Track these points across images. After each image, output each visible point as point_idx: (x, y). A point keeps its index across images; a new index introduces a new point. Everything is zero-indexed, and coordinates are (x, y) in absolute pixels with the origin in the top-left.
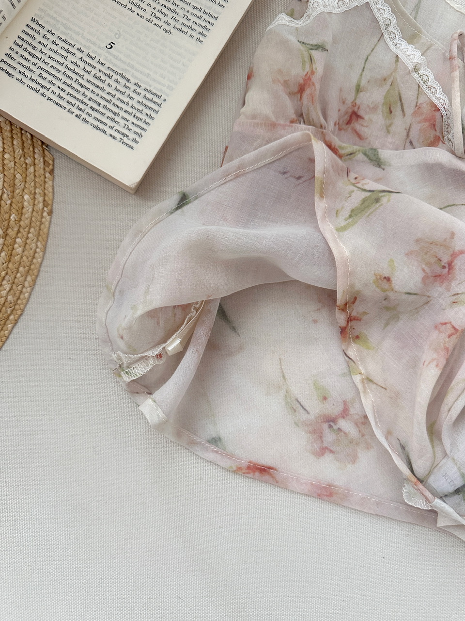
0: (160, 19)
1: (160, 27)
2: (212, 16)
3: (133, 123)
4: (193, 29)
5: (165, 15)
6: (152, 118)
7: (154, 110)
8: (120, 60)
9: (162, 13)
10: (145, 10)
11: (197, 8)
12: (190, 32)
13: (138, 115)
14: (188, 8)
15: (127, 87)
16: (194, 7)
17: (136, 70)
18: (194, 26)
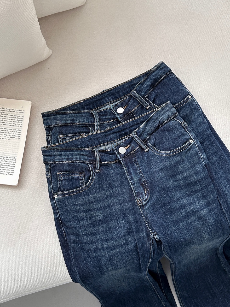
1: (6, 139)
2: (20, 130)
3: (10, 168)
4: (16, 136)
6: (15, 165)
7: (14, 162)
9: (6, 135)
10: (1, 136)
11: (14, 130)
13: (10, 165)
14: (12, 131)
15: (4, 159)
17: (5, 153)
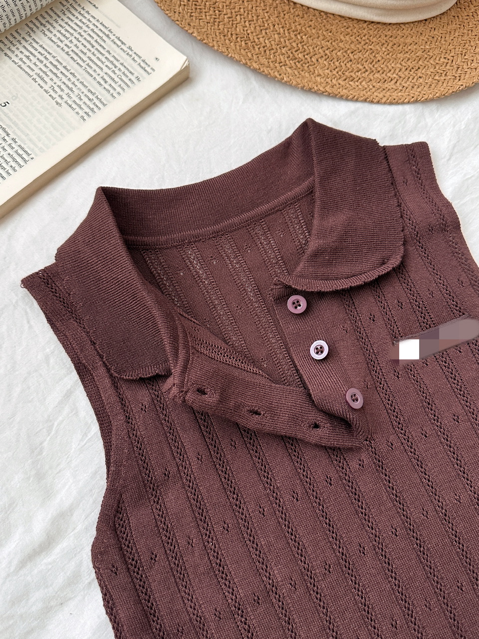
0: (56, 92)
1: (53, 98)
2: (101, 102)
4: (81, 108)
5: (62, 90)
6: (15, 170)
7: (19, 165)
8: (8, 117)
9: (60, 88)
10: (46, 83)
11: (91, 92)
12: (78, 109)
14: (84, 90)
15: (5, 140)
16: (89, 91)
17: (18, 129)
18: (83, 106)
